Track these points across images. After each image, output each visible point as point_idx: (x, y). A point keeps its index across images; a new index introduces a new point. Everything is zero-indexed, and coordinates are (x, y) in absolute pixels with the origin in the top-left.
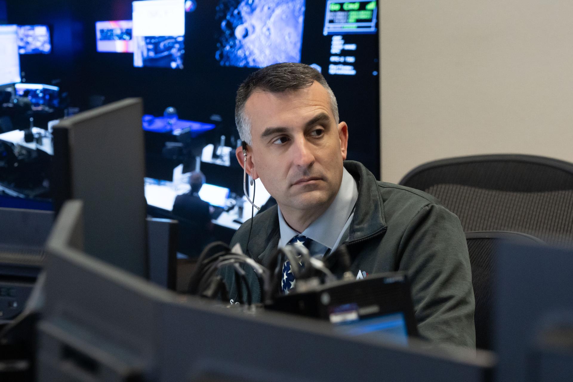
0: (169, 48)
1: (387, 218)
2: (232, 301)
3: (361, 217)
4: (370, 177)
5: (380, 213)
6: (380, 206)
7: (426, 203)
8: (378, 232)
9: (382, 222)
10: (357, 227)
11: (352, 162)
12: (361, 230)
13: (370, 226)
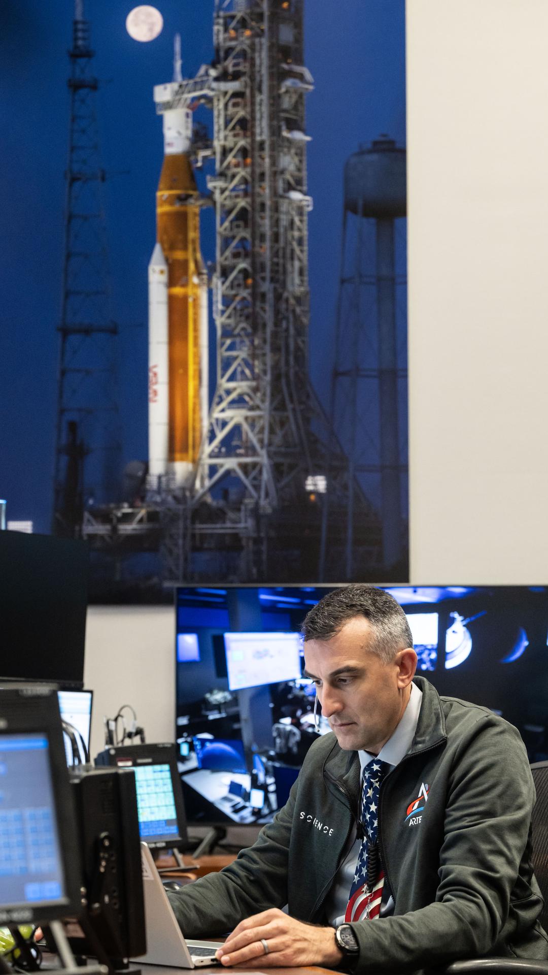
0: (420, 654)
1: (448, 730)
2: (303, 814)
3: (422, 730)
4: (433, 692)
5: (442, 725)
6: (441, 718)
7: (486, 715)
8: (439, 743)
9: (443, 732)
10: (419, 739)
11: (418, 677)
12: (423, 742)
13: (431, 738)
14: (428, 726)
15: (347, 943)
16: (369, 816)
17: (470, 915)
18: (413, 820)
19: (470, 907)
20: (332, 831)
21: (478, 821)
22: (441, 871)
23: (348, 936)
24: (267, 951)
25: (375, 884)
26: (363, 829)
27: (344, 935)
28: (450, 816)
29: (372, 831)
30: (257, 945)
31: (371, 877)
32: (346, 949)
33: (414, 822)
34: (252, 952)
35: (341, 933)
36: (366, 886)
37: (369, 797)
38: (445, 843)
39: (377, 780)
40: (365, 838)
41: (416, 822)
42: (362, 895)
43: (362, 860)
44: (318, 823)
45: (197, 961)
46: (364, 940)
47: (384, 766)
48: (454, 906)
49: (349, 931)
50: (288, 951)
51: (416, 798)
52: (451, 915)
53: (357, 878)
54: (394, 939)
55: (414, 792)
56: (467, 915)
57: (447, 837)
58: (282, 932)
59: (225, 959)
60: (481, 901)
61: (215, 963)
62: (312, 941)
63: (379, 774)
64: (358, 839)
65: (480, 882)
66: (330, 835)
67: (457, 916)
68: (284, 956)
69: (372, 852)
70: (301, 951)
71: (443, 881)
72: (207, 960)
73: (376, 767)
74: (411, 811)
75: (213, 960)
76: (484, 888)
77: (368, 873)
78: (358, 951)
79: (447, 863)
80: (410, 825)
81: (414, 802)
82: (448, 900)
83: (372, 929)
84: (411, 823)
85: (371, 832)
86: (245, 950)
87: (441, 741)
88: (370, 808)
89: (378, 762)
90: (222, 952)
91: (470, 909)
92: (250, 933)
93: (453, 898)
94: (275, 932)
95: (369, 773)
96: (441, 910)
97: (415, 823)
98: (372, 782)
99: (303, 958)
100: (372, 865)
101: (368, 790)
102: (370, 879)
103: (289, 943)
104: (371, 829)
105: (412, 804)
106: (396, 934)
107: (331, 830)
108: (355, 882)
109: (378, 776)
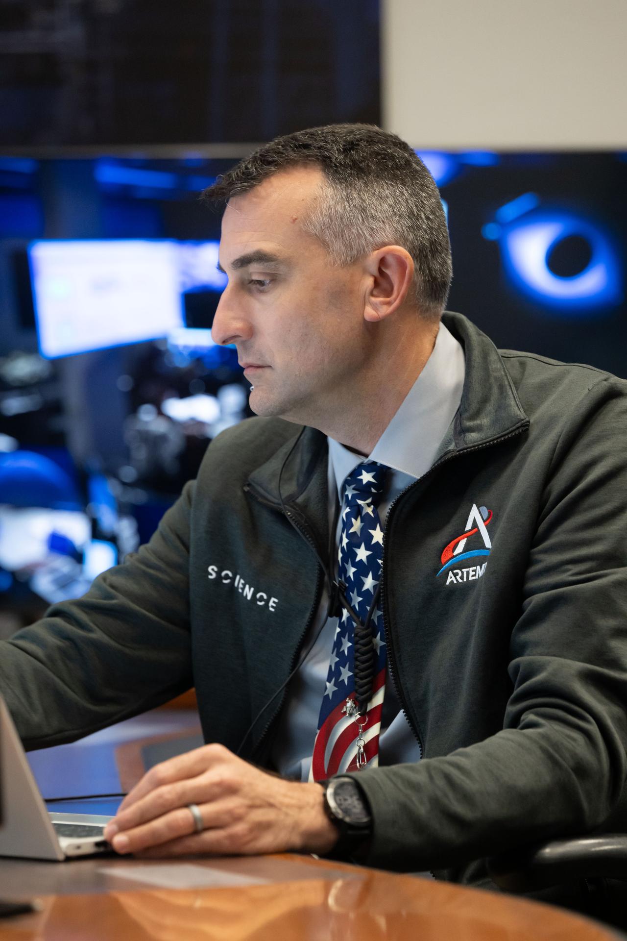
2: (212, 568)
3: (473, 407)
5: (512, 399)
8: (513, 430)
10: (469, 424)
12: (478, 429)
13: (494, 422)
14: (485, 400)
15: (346, 811)
16: (353, 570)
17: (574, 755)
18: (456, 575)
19: (574, 740)
20: (274, 602)
21: (594, 574)
22: (517, 667)
23: (348, 798)
24: (200, 826)
25: (370, 699)
26: (341, 598)
27: (341, 798)
28: (538, 562)
29: (360, 599)
30: (180, 815)
31: (361, 687)
32: (346, 823)
33: (458, 577)
34: (170, 827)
35: (336, 794)
36: (349, 704)
37: (355, 533)
38: (525, 614)
39: (369, 501)
40: (345, 612)
41: (462, 578)
42: (343, 719)
43: (340, 654)
44: (244, 585)
45: (69, 846)
46: (383, 806)
47: (384, 474)
48: (545, 737)
49: (351, 790)
50: (239, 828)
51: (460, 532)
52: (539, 752)
53: (330, 687)
54: (436, 803)
55: (455, 520)
56: (567, 755)
57: (530, 603)
58: (229, 790)
59: (120, 840)
60: (593, 728)
61: (102, 849)
62: (284, 809)
63: (373, 490)
64: (331, 616)
65: (592, 689)
66: (272, 609)
67: (551, 757)
68: (232, 837)
69: (362, 638)
70: (264, 827)
71: (519, 686)
72: (87, 843)
73: (367, 477)
74: (450, 557)
75: (98, 844)
76: (600, 702)
77: (357, 679)
78: (370, 825)
79: (528, 652)
80: (448, 583)
81: (456, 540)
82: (531, 725)
83: (395, 785)
84: (451, 579)
85: (357, 600)
86: (158, 824)
87: (518, 428)
88: (356, 555)
89: (372, 467)
90: (114, 827)
91: (573, 743)
92: (167, 792)
93: (541, 721)
94: (217, 790)
95: (354, 489)
96: (520, 745)
97: (460, 581)
98: (359, 506)
99: (267, 840)
100: (363, 663)
101: (353, 520)
102: (362, 690)
103: (241, 811)
104: (359, 595)
105: (452, 543)
106: (439, 794)
107: (273, 599)
108: (328, 695)
109: (370, 494)
